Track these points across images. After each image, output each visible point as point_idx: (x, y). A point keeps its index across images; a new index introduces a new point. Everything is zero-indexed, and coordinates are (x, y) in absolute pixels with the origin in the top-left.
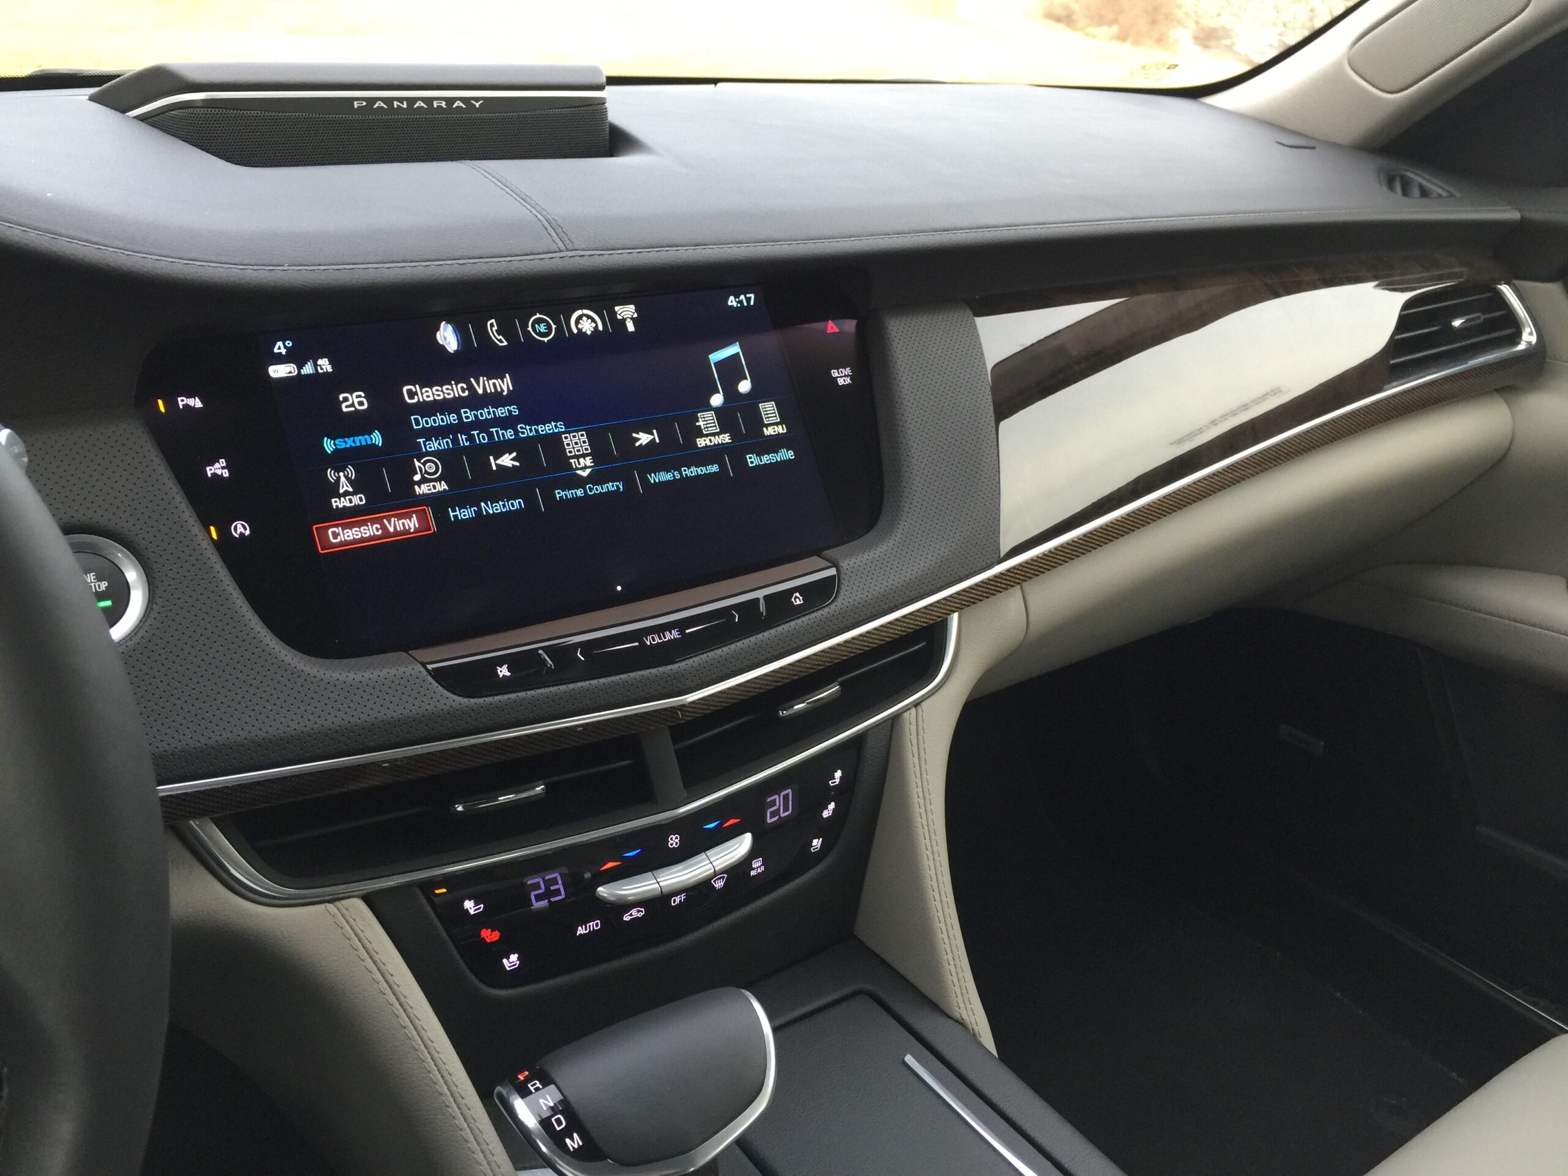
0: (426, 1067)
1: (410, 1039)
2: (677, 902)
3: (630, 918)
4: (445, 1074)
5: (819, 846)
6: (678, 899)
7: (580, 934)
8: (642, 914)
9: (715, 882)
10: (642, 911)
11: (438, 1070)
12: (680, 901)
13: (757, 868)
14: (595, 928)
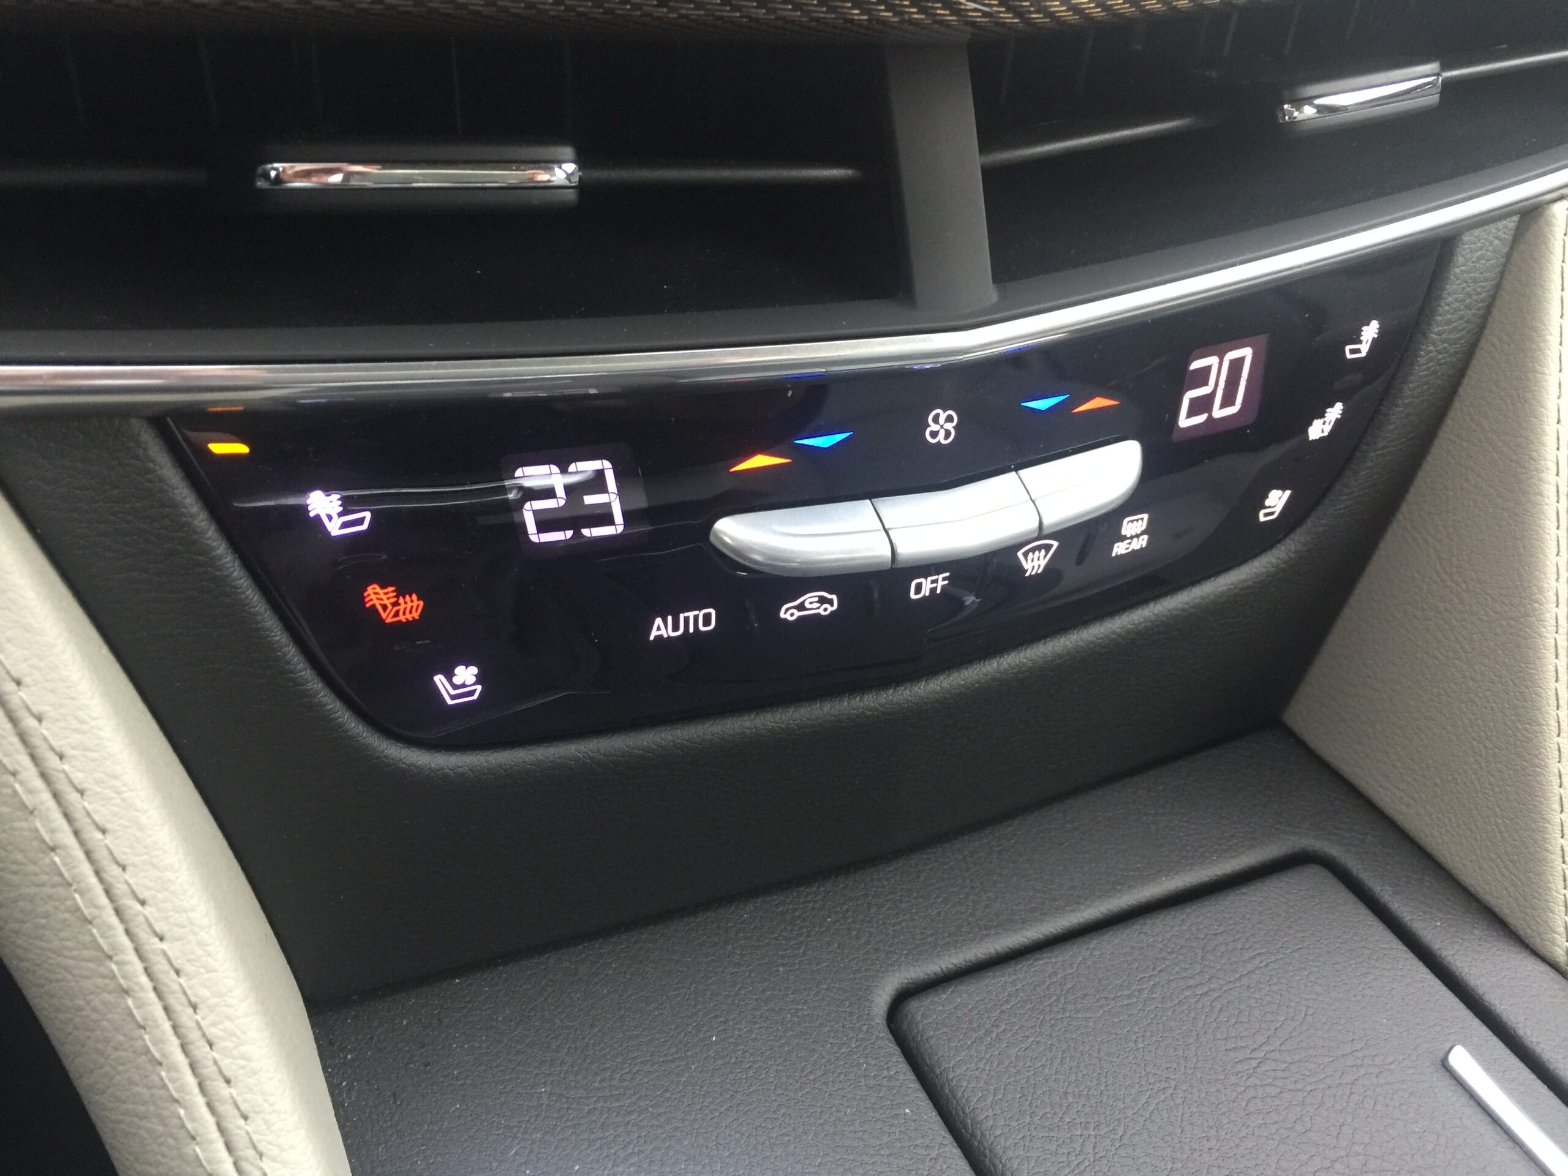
0: (114, 977)
1: (70, 885)
2: (926, 591)
3: (797, 614)
4: (177, 1003)
5: (1278, 510)
6: (927, 585)
7: (657, 637)
8: (830, 609)
9: (1026, 555)
10: (831, 602)
11: (155, 989)
12: (933, 590)
13: (1132, 538)
14: (702, 628)
